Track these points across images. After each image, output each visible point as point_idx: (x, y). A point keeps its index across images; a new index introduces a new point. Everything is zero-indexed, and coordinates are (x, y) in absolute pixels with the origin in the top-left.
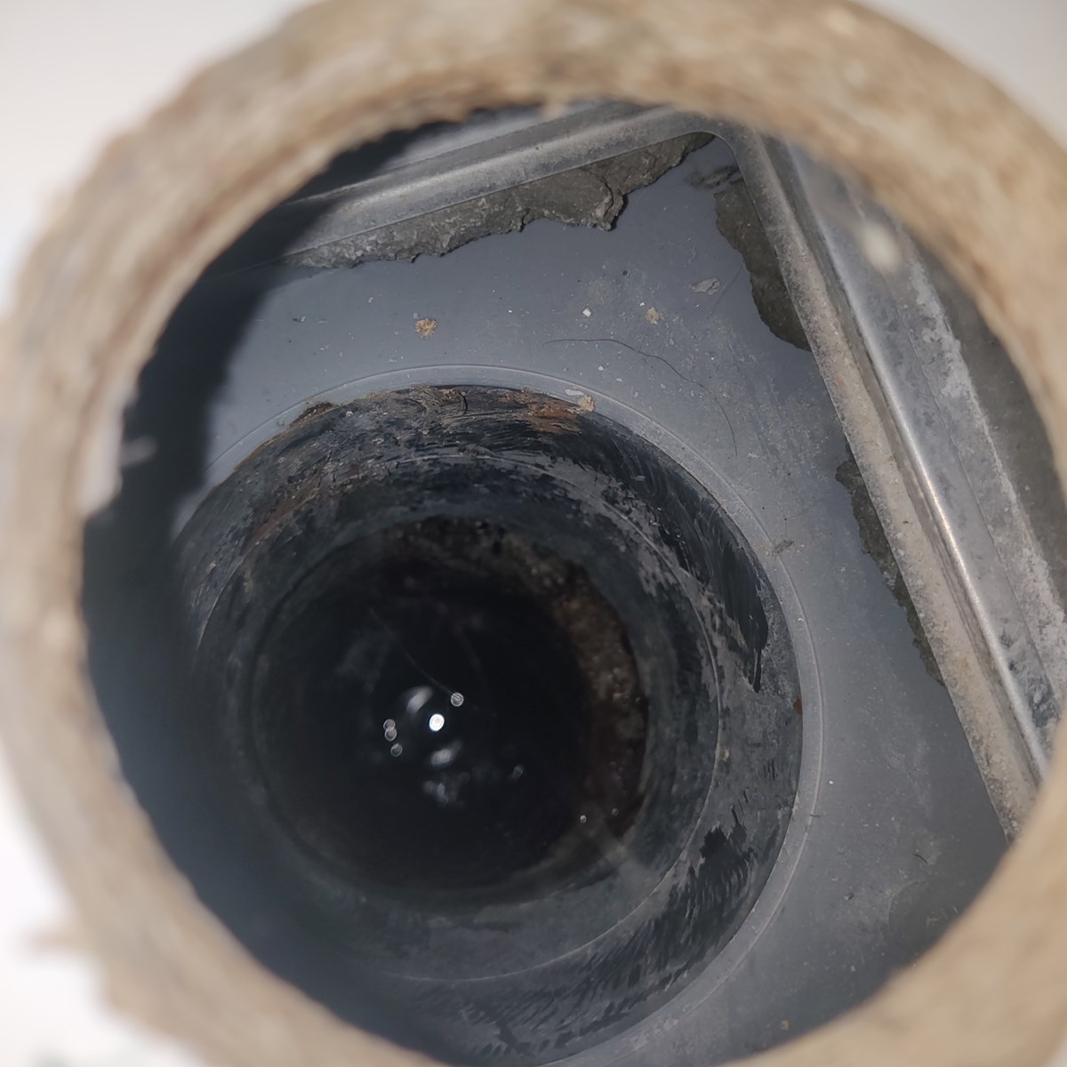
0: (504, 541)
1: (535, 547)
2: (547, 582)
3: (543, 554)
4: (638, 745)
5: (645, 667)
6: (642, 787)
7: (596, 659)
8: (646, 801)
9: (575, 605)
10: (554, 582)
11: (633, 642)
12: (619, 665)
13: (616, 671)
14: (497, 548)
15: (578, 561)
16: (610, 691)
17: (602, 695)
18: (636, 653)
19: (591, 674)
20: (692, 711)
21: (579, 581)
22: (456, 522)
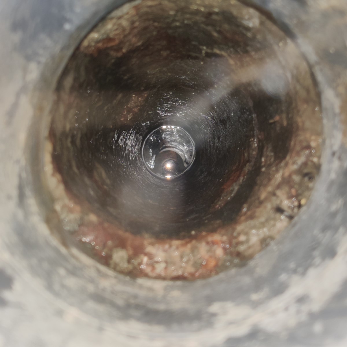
0: (283, 217)
1: (272, 238)
2: (242, 238)
3: (264, 242)
4: (106, 261)
5: (159, 286)
6: (75, 251)
7: (176, 254)
8: (63, 250)
9: (219, 252)
10: (242, 243)
11: (179, 283)
12: (166, 268)
13: (163, 265)
14: (279, 210)
15: (252, 263)
16: (150, 256)
17: (150, 249)
18: (170, 283)
19: (167, 246)
20: (113, 304)
21: (236, 261)
22: (311, 185)
